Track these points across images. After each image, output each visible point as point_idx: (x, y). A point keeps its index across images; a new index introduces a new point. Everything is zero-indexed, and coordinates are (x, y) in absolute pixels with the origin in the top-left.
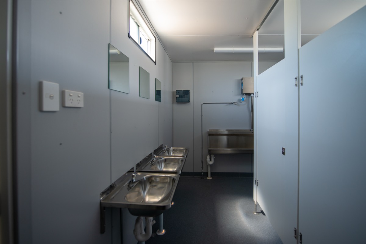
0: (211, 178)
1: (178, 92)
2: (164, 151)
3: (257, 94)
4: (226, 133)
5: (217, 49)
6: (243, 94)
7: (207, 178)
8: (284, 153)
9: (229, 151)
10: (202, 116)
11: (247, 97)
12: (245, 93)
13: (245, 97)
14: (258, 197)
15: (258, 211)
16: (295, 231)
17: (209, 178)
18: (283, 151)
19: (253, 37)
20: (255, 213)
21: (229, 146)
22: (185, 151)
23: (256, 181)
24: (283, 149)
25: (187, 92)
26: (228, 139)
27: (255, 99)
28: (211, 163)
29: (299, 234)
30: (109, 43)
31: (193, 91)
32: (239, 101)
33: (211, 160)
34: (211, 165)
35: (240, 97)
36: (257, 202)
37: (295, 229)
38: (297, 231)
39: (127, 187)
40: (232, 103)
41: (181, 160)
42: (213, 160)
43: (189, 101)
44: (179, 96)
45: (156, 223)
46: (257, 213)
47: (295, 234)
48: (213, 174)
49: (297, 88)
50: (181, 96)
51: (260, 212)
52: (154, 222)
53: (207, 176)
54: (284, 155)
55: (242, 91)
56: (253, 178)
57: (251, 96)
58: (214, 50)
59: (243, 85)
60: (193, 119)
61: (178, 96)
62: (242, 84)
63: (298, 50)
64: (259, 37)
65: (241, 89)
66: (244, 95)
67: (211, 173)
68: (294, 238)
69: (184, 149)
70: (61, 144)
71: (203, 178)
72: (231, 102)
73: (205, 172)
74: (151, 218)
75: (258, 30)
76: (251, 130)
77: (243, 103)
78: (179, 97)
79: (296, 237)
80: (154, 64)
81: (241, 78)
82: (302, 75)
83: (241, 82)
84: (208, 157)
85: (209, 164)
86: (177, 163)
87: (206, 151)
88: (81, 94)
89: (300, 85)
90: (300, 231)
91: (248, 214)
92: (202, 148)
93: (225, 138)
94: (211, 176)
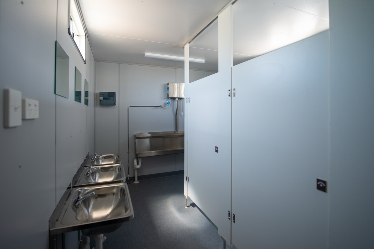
0: (138, 182)
1: (102, 94)
2: (93, 159)
3: (188, 100)
4: (149, 135)
5: (148, 54)
6: (168, 98)
7: (134, 182)
8: (217, 151)
9: (153, 153)
10: (128, 119)
11: (172, 101)
12: (170, 98)
13: (170, 101)
14: (189, 192)
15: (188, 205)
16: (229, 214)
17: (136, 182)
18: (216, 150)
19: (184, 48)
20: (186, 208)
21: (152, 148)
22: (116, 158)
23: (187, 178)
24: (216, 147)
25: (112, 95)
26: (151, 142)
27: (186, 104)
28: (138, 167)
29: (233, 215)
30: (56, 40)
31: (119, 94)
32: (165, 104)
33: (138, 164)
34: (138, 169)
35: (166, 101)
36: (188, 196)
37: (229, 211)
38: (230, 213)
39: (72, 206)
40: (159, 107)
41: (119, 168)
42: (140, 163)
43: (115, 104)
44: (104, 98)
45: (107, 239)
46: (187, 207)
47: (229, 216)
48: (140, 178)
49: (230, 98)
50: (106, 98)
51: (190, 205)
52: (105, 238)
53: (134, 180)
54: (217, 153)
55: (168, 95)
56: (184, 175)
57: (176, 100)
58: (144, 55)
59: (169, 90)
60: (119, 123)
61: (102, 98)
62: (168, 88)
63: (231, 68)
64: (190, 48)
65: (167, 93)
66: (170, 99)
67: (138, 177)
68: (229, 220)
69: (115, 156)
70: (20, 167)
71: (130, 183)
72: (157, 106)
73: (131, 177)
74: (102, 235)
75: (189, 43)
76: (175, 132)
77: (169, 106)
78: (103, 100)
79: (229, 219)
80: (83, 63)
81: (167, 83)
82: (235, 88)
83: (167, 87)
84: (135, 161)
85: (136, 168)
86: (114, 172)
87: (132, 155)
88: (37, 102)
89: (233, 96)
90: (233, 212)
91: (180, 210)
92: (128, 152)
93: (147, 141)
94: (138, 180)
